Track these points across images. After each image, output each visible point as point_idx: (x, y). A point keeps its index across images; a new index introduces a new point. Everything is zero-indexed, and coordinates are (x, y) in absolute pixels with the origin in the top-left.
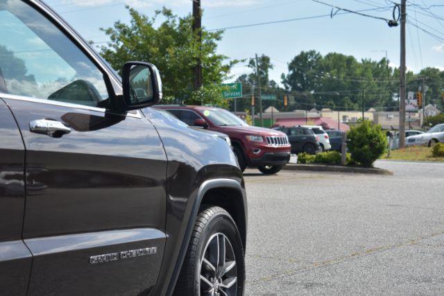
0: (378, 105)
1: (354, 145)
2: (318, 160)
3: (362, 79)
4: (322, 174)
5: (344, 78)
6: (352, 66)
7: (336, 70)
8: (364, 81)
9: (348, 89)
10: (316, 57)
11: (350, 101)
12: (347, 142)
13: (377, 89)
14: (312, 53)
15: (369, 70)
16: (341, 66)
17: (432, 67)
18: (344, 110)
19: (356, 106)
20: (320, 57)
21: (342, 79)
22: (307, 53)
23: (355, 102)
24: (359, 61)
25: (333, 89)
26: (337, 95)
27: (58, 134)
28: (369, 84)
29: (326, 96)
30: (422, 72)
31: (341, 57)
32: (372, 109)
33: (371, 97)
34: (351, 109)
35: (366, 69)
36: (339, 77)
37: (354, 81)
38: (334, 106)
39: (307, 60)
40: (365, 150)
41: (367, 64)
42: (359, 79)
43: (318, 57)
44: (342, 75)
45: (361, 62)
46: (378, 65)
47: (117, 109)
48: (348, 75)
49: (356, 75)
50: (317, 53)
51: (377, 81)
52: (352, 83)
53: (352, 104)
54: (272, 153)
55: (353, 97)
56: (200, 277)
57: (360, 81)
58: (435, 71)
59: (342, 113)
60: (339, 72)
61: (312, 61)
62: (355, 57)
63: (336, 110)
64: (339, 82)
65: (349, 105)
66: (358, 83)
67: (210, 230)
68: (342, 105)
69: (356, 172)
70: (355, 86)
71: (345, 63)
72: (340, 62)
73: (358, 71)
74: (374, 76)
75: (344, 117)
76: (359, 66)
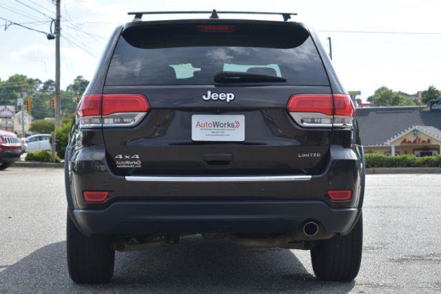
2: (30, 158)
4: (40, 170)
17: (20, 74)
30: (11, 79)
54: (9, 151)
58: (23, 78)
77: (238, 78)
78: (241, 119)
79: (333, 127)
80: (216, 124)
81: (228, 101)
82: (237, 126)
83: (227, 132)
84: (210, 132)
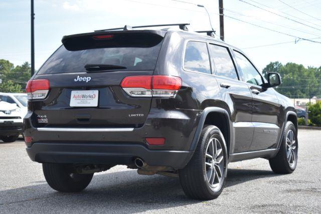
0: (319, 94)
1: (312, 115)
3: (308, 79)
5: (297, 78)
6: (302, 71)
7: (291, 73)
8: (309, 80)
9: (299, 85)
10: (279, 66)
11: (300, 93)
12: (308, 113)
13: (318, 84)
14: (276, 63)
15: (313, 73)
16: (295, 70)
18: (297, 98)
19: (304, 95)
20: (282, 65)
21: (295, 79)
22: (274, 63)
23: (304, 93)
24: (306, 67)
25: (290, 85)
26: (293, 89)
27: (257, 93)
28: (312, 82)
29: (286, 89)
31: (294, 65)
32: (315, 97)
33: (314, 89)
34: (301, 97)
35: (311, 72)
36: (294, 77)
37: (303, 79)
38: (291, 95)
39: (273, 67)
40: (318, 117)
41: (311, 70)
42: (306, 78)
43: (280, 65)
44: (296, 76)
45: (308, 68)
46: (318, 70)
47: (265, 87)
48: (299, 76)
49: (303, 76)
50: (279, 63)
51: (317, 80)
52: (302, 81)
53: (302, 94)
55: (303, 89)
56: (286, 143)
57: (307, 80)
59: (297, 100)
60: (293, 74)
61: (277, 68)
62: (303, 65)
63: (292, 98)
64: (293, 80)
65: (300, 95)
66: (305, 81)
67: (289, 129)
68: (296, 94)
69: (313, 129)
70: (304, 83)
71: (297, 69)
72: (294, 68)
73: (306, 74)
74: (315, 77)
75: (298, 102)
76: (306, 70)
77: (98, 67)
78: (96, 92)
79: (153, 97)
80: (83, 96)
81: (87, 81)
82: (94, 98)
83: (89, 101)
84: (79, 101)
